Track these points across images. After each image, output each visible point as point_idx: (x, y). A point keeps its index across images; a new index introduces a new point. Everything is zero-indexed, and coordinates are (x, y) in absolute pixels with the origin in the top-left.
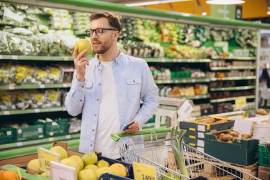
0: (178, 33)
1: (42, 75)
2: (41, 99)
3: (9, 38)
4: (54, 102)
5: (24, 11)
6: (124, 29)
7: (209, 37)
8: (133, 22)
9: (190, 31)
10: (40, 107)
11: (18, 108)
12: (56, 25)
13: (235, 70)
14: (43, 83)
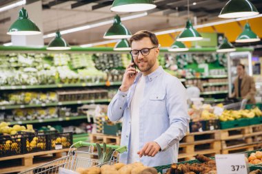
0: (160, 61)
1: (43, 97)
2: (43, 113)
3: (20, 75)
4: (53, 115)
5: (33, 57)
6: (111, 62)
7: (191, 61)
8: (119, 56)
9: (170, 58)
10: (43, 118)
11: (27, 120)
12: (56, 63)
13: (212, 86)
14: (44, 102)
